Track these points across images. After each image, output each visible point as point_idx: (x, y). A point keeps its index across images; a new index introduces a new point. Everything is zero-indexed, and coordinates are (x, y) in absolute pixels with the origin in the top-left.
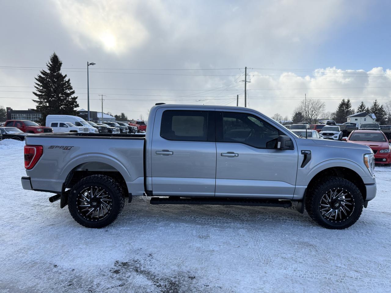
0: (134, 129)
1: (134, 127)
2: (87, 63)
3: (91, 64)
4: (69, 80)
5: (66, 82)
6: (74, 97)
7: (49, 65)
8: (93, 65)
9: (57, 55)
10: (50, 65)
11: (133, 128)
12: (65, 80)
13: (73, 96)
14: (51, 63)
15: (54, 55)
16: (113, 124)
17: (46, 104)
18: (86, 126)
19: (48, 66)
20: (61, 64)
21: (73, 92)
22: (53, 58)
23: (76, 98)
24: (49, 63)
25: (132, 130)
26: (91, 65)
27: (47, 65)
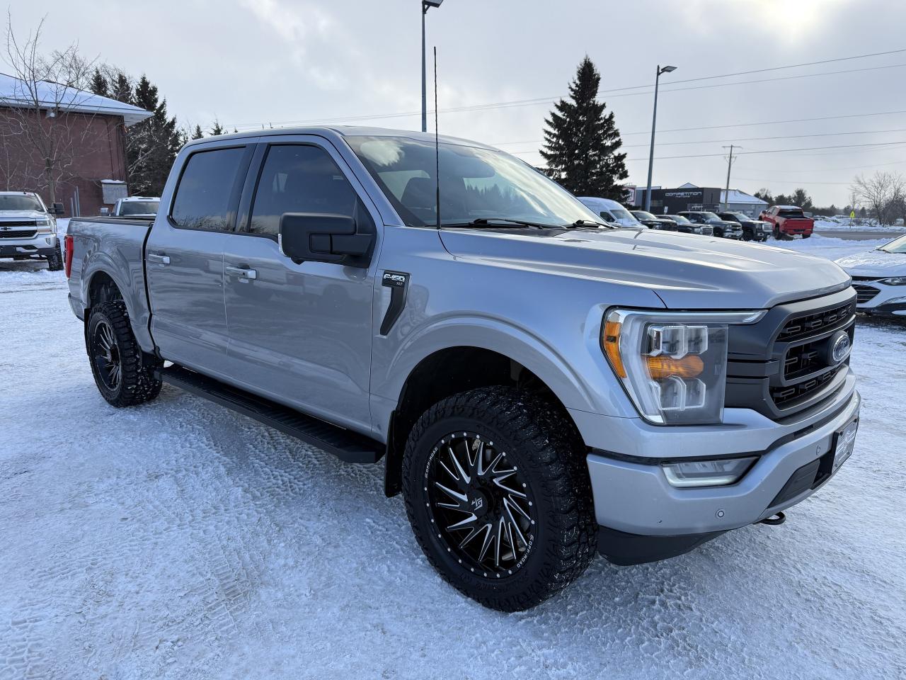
0: (760, 230)
1: (761, 224)
2: (657, 68)
3: (664, 70)
4: (611, 116)
5: (606, 121)
6: (619, 154)
7: (574, 86)
8: (670, 71)
9: (592, 61)
10: (577, 86)
11: (757, 227)
12: (602, 116)
13: (616, 153)
14: (578, 82)
15: (585, 62)
16: (704, 216)
17: (560, 176)
18: (620, 220)
19: (572, 90)
20: (599, 79)
21: (618, 144)
22: (583, 69)
23: (624, 156)
24: (575, 83)
25: (755, 232)
26: (665, 73)
27: (570, 88)
